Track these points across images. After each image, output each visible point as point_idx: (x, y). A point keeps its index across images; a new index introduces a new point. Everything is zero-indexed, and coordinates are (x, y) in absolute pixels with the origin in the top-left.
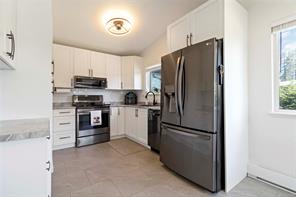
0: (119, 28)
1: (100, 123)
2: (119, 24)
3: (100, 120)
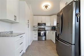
0: (46, 8)
1: (43, 35)
2: (46, 7)
3: (43, 34)
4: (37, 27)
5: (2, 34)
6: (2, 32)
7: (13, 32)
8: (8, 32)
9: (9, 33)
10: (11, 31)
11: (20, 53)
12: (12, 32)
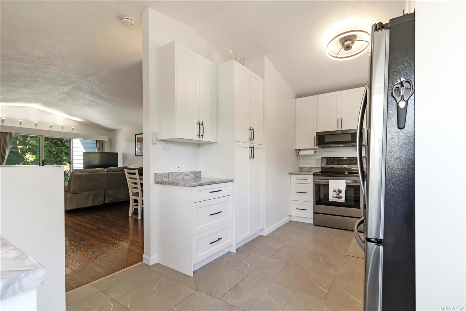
1: (343, 200)
3: (343, 195)
4: (312, 152)
5: (171, 178)
6: (172, 173)
7: (202, 176)
8: (187, 175)
9: (188, 177)
10: (196, 173)
11: (211, 243)
12: (197, 175)
